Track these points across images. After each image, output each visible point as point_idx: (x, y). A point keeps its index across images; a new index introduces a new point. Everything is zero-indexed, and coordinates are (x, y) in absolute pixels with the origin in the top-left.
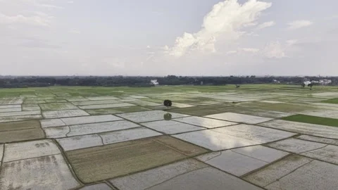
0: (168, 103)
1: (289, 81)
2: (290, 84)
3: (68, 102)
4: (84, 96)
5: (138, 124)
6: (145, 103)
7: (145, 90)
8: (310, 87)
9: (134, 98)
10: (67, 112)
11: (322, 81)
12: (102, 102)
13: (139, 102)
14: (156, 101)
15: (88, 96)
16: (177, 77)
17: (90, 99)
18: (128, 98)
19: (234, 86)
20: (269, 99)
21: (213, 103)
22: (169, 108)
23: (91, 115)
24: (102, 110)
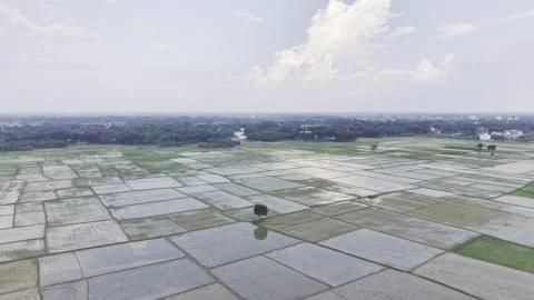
0: (260, 210)
3: (96, 195)
4: (123, 177)
5: (208, 270)
11: (508, 133)
23: (129, 239)
24: (149, 222)
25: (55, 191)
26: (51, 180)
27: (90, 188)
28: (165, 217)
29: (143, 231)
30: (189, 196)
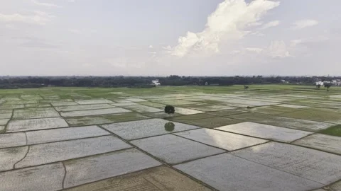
0: (169, 109)
1: (299, 81)
2: (300, 85)
3: (52, 106)
4: (74, 99)
5: (128, 142)
6: (142, 108)
7: (145, 92)
8: (326, 88)
9: (132, 101)
10: (41, 122)
11: (335, 81)
12: (92, 107)
13: (135, 107)
14: (156, 105)
15: (79, 98)
16: (180, 77)
17: (80, 102)
18: (123, 101)
19: (242, 86)
20: (288, 103)
21: (225, 108)
22: (171, 115)
23: (70, 126)
24: (87, 118)
25: (24, 105)
26: (24, 100)
27: (50, 103)
28: (100, 116)
29: (82, 122)
30: (119, 107)
